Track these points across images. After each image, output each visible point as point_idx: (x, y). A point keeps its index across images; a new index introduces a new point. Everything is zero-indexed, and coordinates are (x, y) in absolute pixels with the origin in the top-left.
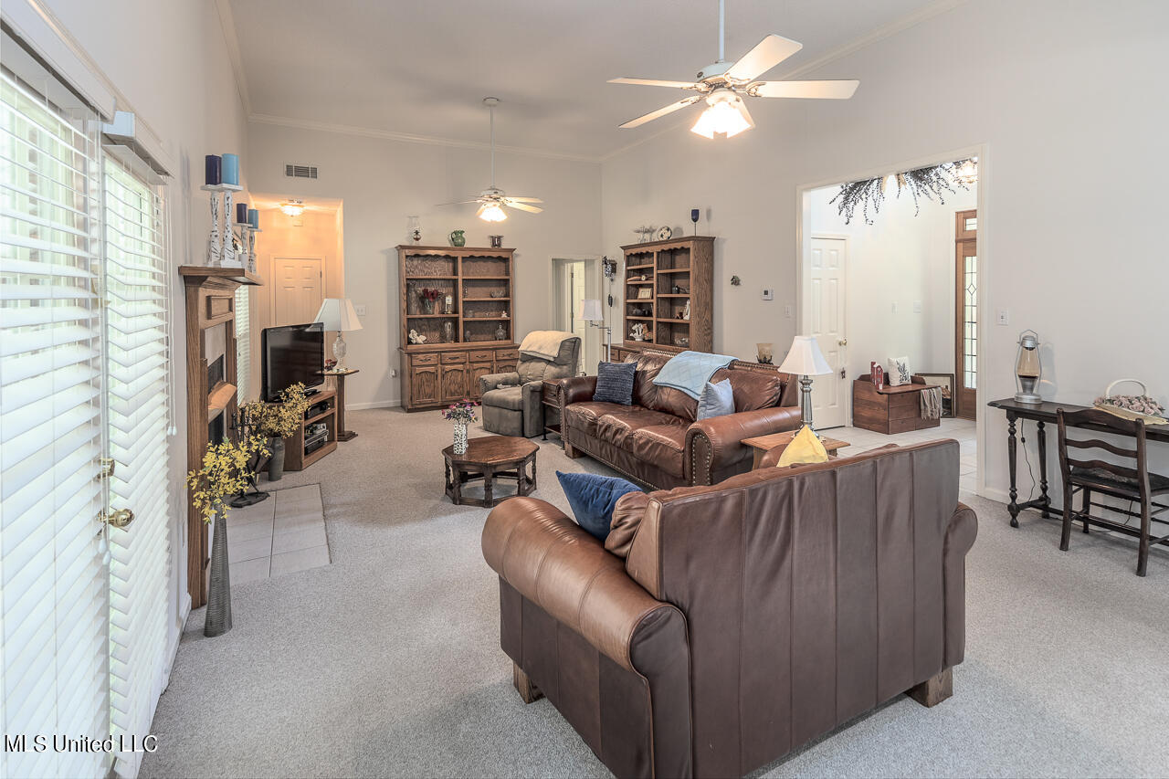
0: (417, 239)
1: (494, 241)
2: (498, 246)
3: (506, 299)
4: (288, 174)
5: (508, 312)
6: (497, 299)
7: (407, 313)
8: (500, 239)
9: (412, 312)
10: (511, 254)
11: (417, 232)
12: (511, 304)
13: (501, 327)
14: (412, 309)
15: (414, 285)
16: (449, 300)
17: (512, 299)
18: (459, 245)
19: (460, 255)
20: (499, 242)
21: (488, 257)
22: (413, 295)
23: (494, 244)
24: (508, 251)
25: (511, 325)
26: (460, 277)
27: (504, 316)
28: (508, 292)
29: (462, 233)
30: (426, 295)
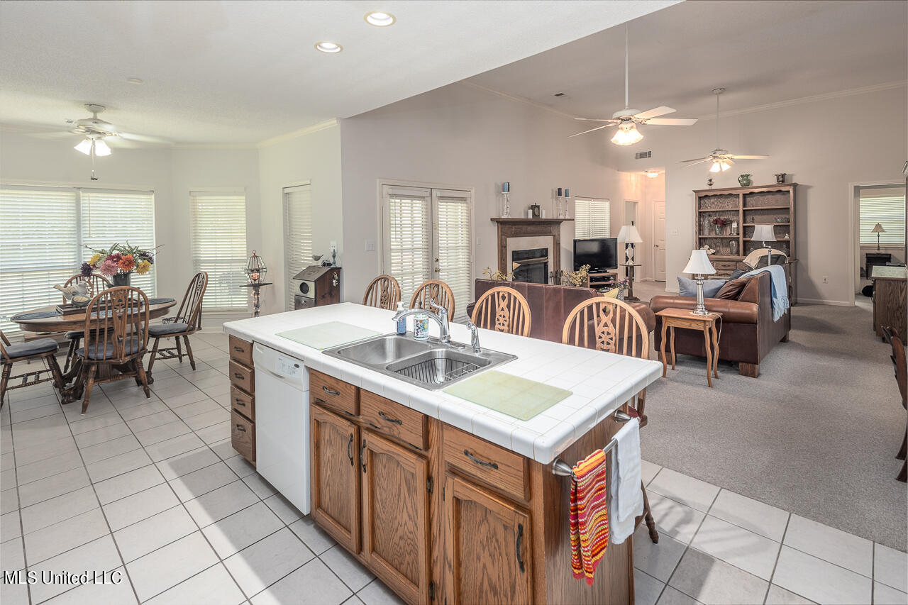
0: (711, 185)
1: (778, 178)
2: (783, 181)
3: (788, 224)
4: (636, 158)
5: (789, 234)
6: (781, 224)
7: (700, 234)
8: (783, 176)
9: (706, 234)
10: (792, 187)
11: (710, 180)
12: (792, 228)
13: (785, 246)
14: (706, 232)
15: (710, 216)
16: (734, 225)
17: (791, 224)
18: (745, 185)
19: (741, 193)
20: (782, 179)
21: (768, 192)
22: (707, 222)
23: (778, 181)
24: (788, 185)
25: (792, 244)
26: (741, 208)
27: (787, 237)
28: (788, 219)
29: (747, 176)
30: (716, 222)
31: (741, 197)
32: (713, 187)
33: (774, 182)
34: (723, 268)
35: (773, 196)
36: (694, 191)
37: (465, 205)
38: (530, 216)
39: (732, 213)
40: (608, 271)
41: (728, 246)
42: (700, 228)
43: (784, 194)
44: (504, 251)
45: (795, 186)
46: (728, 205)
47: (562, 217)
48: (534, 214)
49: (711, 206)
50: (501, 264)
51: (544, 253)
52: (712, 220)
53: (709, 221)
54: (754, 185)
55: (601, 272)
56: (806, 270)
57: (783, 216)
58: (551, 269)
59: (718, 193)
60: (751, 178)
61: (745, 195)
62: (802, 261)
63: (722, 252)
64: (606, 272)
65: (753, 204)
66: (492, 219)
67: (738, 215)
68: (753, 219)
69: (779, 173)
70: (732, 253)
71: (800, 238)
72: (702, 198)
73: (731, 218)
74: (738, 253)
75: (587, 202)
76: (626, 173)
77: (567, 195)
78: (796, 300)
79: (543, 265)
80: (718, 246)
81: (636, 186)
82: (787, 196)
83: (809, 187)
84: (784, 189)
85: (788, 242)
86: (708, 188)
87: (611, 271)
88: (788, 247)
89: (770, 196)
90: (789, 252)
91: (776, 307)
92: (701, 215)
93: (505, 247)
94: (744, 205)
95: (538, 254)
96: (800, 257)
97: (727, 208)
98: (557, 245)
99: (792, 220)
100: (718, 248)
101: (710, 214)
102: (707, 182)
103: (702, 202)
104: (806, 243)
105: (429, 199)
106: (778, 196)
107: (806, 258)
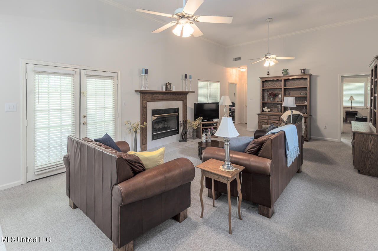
0: (268, 75)
1: (302, 71)
2: (304, 73)
3: (306, 96)
4: (234, 61)
5: (307, 102)
6: (303, 96)
7: (262, 101)
8: (304, 70)
9: (266, 101)
10: (309, 76)
11: (268, 72)
12: (308, 98)
13: (305, 108)
14: (266, 99)
15: (268, 91)
16: (280, 96)
17: (308, 96)
18: (285, 75)
19: (283, 79)
20: (304, 71)
21: (297, 79)
22: (266, 94)
23: (302, 73)
24: (307, 75)
25: (308, 107)
26: (283, 87)
27: (306, 103)
28: (307, 93)
29: (286, 70)
30: (271, 94)
31: (283, 81)
32: (270, 76)
33: (300, 73)
34: (273, 119)
35: (299, 81)
36: (260, 78)
37: (112, 81)
38: (164, 90)
39: (279, 90)
40: (213, 120)
41: (277, 107)
42: (263, 98)
43: (305, 80)
44: (145, 110)
45: (310, 75)
46: (277, 85)
47: (187, 91)
48: (166, 88)
49: (269, 86)
50: (142, 117)
51: (176, 110)
52: (269, 94)
53: (267, 94)
54: (290, 75)
55: (210, 121)
56: (315, 121)
57: (304, 92)
58: (181, 119)
59: (272, 79)
60: (289, 71)
61: (285, 81)
62: (313, 116)
63: (274, 110)
64: (212, 121)
65: (290, 85)
66: (136, 91)
67: (282, 91)
68: (289, 93)
69: (302, 69)
70: (278, 111)
71: (313, 104)
72: (264, 82)
73: (279, 92)
74: (281, 111)
75: (207, 83)
76: (230, 69)
77: (190, 78)
78: (310, 137)
79: (176, 117)
80: (272, 107)
81: (236, 76)
82: (306, 81)
83: (317, 76)
84: (304, 77)
85: (306, 106)
86: (267, 76)
87: (215, 120)
88: (306, 109)
89: (297, 81)
90: (307, 111)
91: (288, 157)
92: (263, 90)
93: (146, 107)
94: (285, 86)
95: (172, 111)
96: (313, 114)
97: (277, 87)
98: (185, 106)
99: (308, 94)
100: (272, 108)
101: (268, 90)
102: (267, 73)
103: (265, 84)
104: (316, 107)
105: (77, 76)
106: (302, 81)
107: (316, 115)
